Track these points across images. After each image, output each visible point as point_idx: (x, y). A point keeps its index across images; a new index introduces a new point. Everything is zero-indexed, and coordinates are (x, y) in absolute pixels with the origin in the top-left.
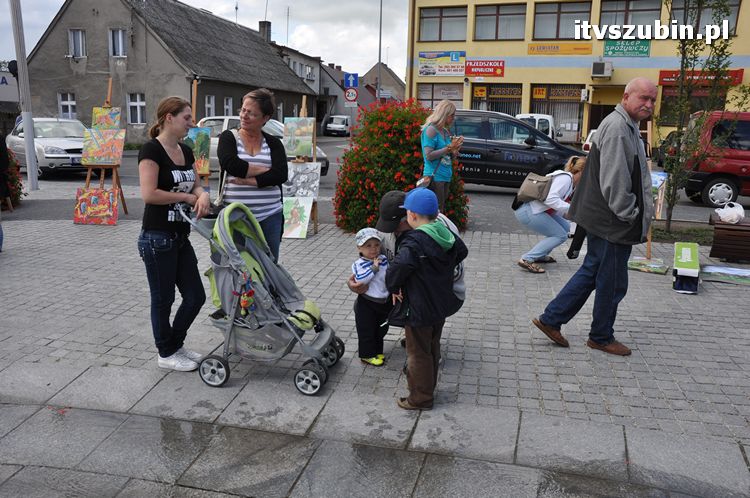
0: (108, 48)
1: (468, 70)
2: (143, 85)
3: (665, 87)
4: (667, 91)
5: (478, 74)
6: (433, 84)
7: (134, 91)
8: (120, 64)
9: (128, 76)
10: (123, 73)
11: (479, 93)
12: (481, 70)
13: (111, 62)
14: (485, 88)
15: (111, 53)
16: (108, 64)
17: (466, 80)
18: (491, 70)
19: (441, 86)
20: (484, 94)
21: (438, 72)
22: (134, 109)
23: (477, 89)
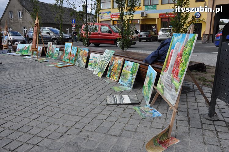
0: (17, 15)
1: (111, 17)
2: (26, 25)
3: (162, 18)
4: (163, 19)
5: (114, 17)
6: (104, 21)
7: (24, 26)
8: (21, 19)
9: (23, 23)
10: (21, 22)
11: (115, 23)
12: (115, 16)
13: (19, 19)
14: (116, 21)
15: (19, 17)
16: (18, 20)
17: (111, 19)
18: (117, 16)
19: (106, 22)
20: (116, 23)
21: (104, 18)
22: (25, 31)
23: (114, 22)
